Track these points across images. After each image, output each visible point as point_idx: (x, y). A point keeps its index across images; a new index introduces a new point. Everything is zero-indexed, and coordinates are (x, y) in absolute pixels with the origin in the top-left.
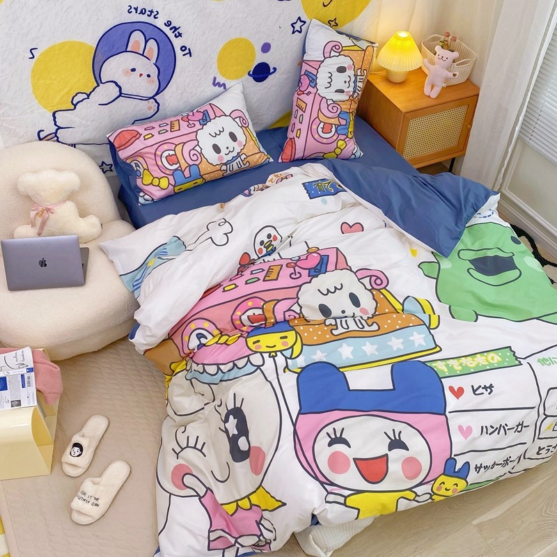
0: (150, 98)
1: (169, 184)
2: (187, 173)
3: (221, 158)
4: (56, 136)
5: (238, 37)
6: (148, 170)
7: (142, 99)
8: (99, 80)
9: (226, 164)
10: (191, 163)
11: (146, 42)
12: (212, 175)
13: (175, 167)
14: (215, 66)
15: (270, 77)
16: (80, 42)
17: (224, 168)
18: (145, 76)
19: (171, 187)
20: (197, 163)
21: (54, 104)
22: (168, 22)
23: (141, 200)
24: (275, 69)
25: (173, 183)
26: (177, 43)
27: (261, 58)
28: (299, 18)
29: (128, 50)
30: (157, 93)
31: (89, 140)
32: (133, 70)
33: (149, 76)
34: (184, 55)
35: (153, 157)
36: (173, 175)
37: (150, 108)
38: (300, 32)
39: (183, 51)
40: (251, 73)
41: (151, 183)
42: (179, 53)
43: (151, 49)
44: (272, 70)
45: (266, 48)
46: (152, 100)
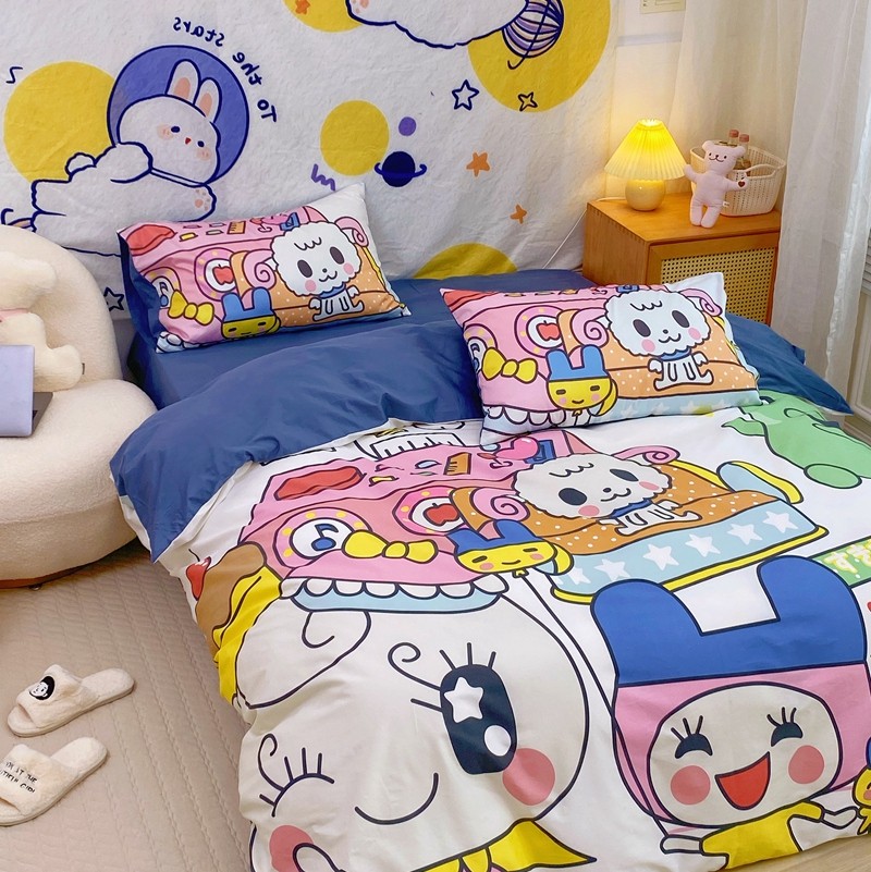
0: (201, 185)
1: (214, 315)
2: (247, 302)
3: (311, 285)
4: (32, 225)
5: (357, 99)
6: (180, 292)
7: (187, 183)
8: (115, 137)
9: (319, 297)
10: (256, 284)
11: (200, 83)
12: (293, 312)
14: (317, 144)
15: (415, 180)
16: (91, 67)
17: (315, 303)
18: (194, 143)
19: (216, 322)
20: (267, 285)
21: (37, 168)
22: (239, 54)
23: (161, 343)
24: (424, 168)
25: (221, 316)
26: (253, 94)
27: (399, 143)
28: (466, 83)
29: (169, 93)
30: (214, 178)
31: (87, 243)
32: (176, 129)
33: (201, 144)
34: (263, 117)
35: (191, 268)
36: (221, 301)
37: (199, 203)
38: (469, 108)
39: (262, 109)
40: (380, 167)
41: (183, 314)
42: (255, 111)
43: (207, 96)
44: (418, 169)
45: (407, 126)
46: (204, 189)
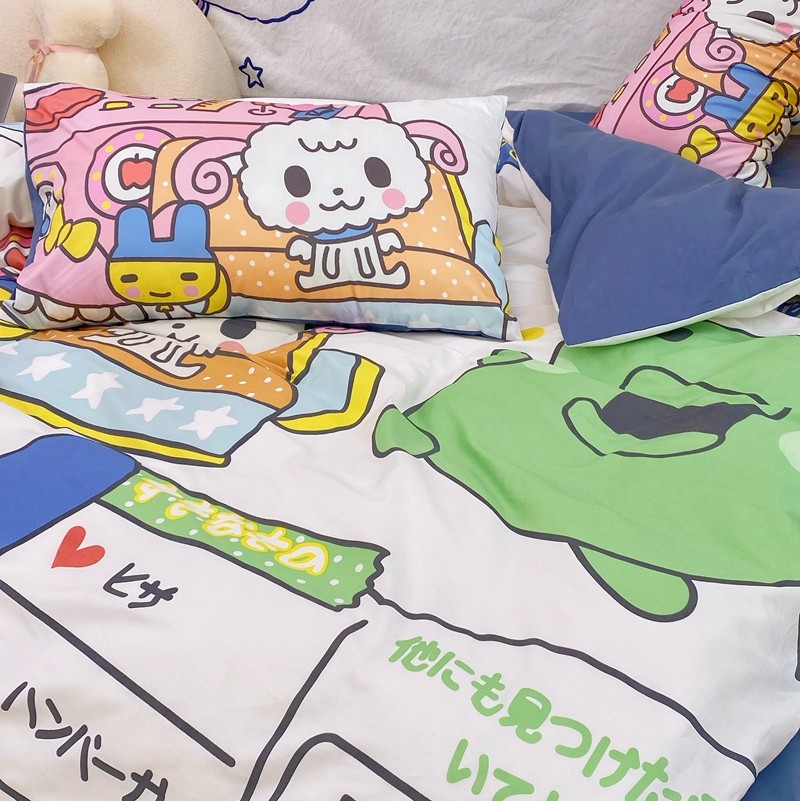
1: (96, 244)
2: (162, 227)
9: (311, 238)
10: (188, 194)
13: (134, 194)
17: (301, 248)
20: (208, 200)
25: (108, 246)
36: (116, 218)
